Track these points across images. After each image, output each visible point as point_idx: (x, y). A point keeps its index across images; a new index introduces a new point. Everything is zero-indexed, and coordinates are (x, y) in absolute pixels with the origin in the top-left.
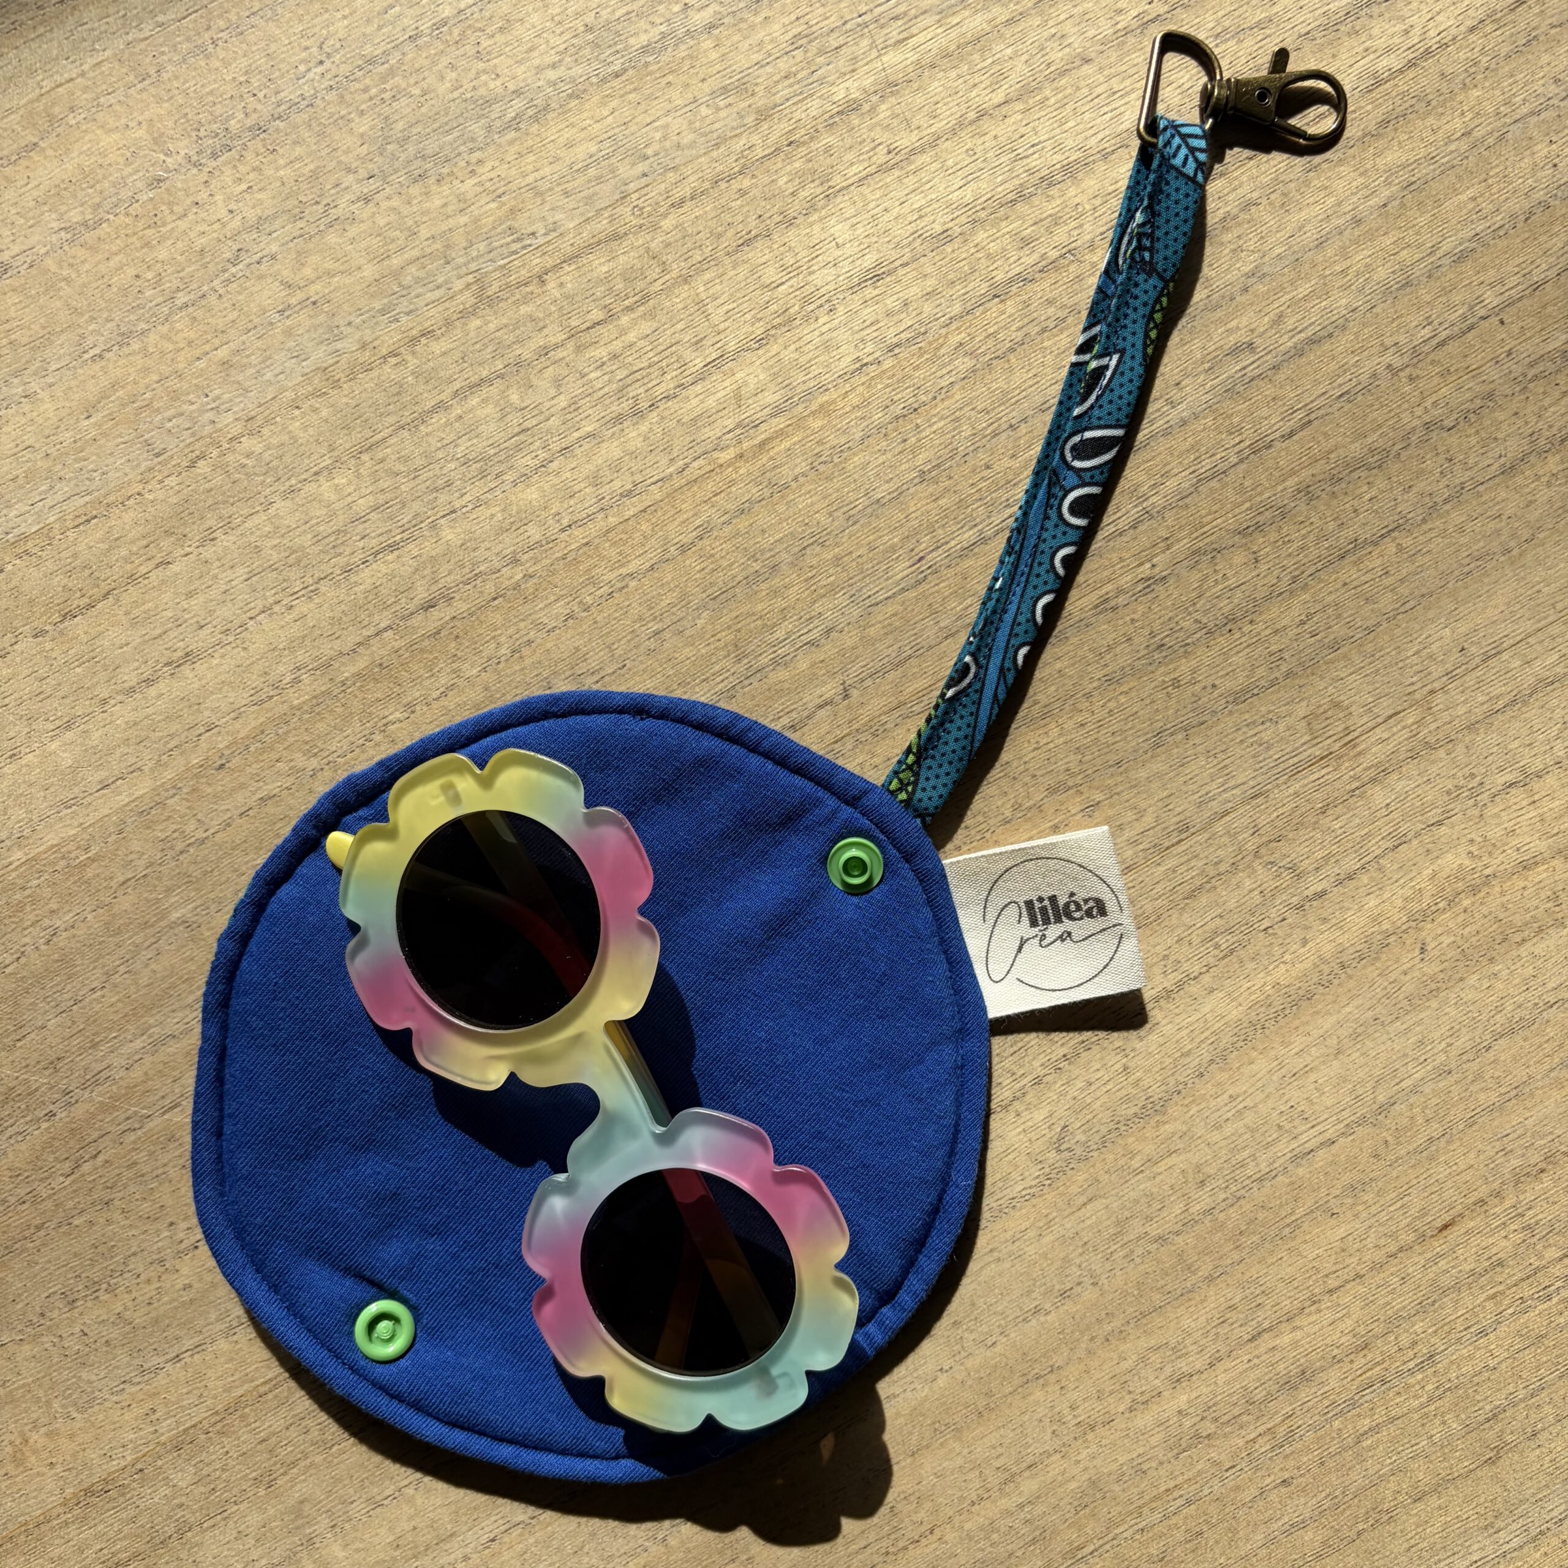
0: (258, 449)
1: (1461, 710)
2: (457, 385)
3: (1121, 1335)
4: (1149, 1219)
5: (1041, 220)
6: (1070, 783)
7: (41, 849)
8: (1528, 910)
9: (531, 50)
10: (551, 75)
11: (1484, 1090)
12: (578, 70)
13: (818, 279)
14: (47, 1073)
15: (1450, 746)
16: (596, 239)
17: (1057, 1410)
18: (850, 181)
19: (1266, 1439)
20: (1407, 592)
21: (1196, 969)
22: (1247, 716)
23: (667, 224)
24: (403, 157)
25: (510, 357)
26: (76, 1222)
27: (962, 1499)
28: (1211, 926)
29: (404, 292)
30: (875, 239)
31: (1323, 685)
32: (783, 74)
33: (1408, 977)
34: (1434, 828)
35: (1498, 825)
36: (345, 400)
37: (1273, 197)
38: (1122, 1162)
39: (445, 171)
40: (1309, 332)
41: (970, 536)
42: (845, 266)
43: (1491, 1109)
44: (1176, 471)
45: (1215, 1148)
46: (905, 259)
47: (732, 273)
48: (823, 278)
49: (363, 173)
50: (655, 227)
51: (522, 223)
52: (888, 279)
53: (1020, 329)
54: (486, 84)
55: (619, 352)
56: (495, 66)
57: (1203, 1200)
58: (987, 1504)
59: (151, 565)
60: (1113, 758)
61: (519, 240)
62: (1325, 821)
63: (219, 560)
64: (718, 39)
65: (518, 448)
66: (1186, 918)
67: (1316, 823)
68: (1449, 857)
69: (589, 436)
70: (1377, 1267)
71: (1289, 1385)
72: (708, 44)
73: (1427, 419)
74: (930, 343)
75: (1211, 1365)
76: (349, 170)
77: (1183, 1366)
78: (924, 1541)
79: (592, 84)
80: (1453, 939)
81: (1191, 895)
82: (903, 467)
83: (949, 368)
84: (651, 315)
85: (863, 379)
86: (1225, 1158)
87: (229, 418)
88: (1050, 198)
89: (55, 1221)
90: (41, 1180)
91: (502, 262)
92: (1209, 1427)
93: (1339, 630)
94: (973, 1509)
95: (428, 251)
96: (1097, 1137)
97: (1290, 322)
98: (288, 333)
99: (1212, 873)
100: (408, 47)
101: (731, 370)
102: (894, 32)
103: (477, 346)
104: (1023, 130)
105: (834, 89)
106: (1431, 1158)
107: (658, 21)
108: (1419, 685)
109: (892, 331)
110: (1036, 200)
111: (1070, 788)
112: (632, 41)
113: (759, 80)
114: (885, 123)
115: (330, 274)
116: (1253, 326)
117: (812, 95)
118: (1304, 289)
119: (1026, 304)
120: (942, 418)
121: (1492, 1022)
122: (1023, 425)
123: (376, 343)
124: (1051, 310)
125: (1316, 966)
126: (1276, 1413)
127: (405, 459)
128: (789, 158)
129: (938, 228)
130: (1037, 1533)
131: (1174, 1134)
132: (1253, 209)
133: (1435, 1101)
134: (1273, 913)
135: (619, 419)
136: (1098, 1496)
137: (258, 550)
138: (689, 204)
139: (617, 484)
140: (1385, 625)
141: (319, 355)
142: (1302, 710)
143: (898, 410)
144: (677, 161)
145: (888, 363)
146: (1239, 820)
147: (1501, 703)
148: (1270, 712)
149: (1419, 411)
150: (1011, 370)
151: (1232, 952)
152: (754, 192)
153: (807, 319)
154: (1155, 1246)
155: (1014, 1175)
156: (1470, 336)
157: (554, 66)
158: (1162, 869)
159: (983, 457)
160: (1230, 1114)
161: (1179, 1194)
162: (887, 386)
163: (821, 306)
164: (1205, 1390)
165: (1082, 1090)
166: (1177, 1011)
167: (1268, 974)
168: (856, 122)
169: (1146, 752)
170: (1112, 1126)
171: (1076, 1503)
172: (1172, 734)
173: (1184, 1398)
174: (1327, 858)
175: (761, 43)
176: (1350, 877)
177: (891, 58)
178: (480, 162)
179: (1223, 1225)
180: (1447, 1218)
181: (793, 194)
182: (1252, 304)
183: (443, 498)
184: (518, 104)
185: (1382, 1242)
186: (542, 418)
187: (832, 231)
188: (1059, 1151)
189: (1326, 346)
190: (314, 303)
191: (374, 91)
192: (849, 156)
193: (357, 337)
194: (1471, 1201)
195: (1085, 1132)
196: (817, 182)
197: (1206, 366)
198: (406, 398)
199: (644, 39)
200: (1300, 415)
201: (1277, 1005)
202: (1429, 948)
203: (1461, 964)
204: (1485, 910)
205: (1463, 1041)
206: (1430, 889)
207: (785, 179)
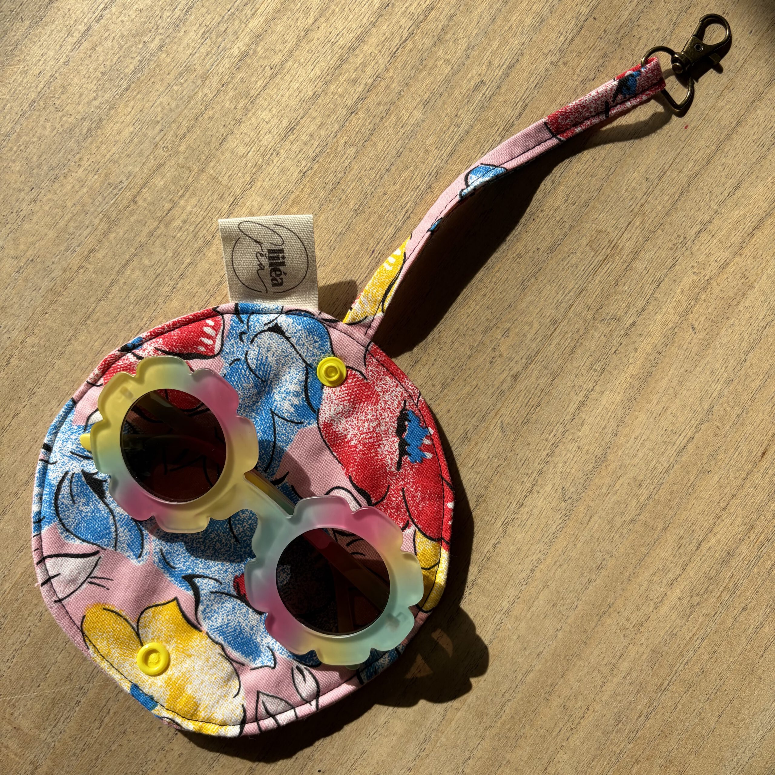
0: (36, 341)
1: (659, 208)
2: (117, 269)
3: (635, 574)
4: (622, 514)
5: (357, 68)
6: (491, 325)
7: (17, 578)
8: (734, 287)
9: (81, 95)
10: (96, 103)
11: (753, 381)
12: (107, 95)
13: (264, 142)
14: (67, 683)
15: (662, 227)
16: (152, 171)
17: (621, 624)
18: (259, 90)
19: (725, 592)
20: (608, 164)
21: (591, 386)
22: (560, 256)
23: (182, 149)
24: (43, 173)
25: (136, 244)
26: (113, 749)
27: (595, 687)
28: (588, 362)
29: (73, 236)
30: (283, 112)
31: (588, 225)
32: (205, 54)
33: (692, 344)
34: (672, 269)
35: (702, 253)
36: (67, 300)
37: (461, 8)
38: (597, 493)
39: (66, 171)
40: (507, 63)
41: (391, 230)
42: (275, 131)
43: (760, 388)
44: (474, 156)
45: (638, 466)
46: (301, 115)
47: (223, 158)
48: (267, 140)
49: (27, 189)
50: (177, 153)
51: (113, 179)
52: (298, 127)
53: (370, 123)
54: (66, 121)
55: (186, 218)
56: (67, 111)
57: (644, 493)
58: (608, 684)
59: (10, 418)
60: (506, 304)
61: (116, 187)
62: (619, 289)
63: (41, 402)
64: (167, 51)
65: (159, 285)
66: (576, 364)
67: (615, 291)
68: (685, 279)
69: (190, 264)
70: (741, 487)
71: (725, 562)
72: (164, 55)
73: (580, 79)
74: (331, 148)
75: (684, 570)
76: (20, 191)
77: (671, 576)
78: (587, 716)
79: (117, 99)
80: (705, 317)
81: (572, 352)
82: (345, 212)
83: (345, 156)
84: (194, 194)
85: (307, 180)
86: (645, 469)
87: (16, 333)
88: (356, 56)
89: (103, 752)
90: (87, 736)
91: (112, 202)
92: (696, 599)
93: (584, 196)
94: (603, 689)
95: (75, 212)
96: (580, 486)
97: (496, 63)
98: (26, 280)
99: (577, 337)
100: (22, 121)
101: (243, 203)
102: (248, 11)
103: (118, 246)
104: (329, 30)
105: (232, 51)
106: (742, 424)
107: (135, 56)
108: (634, 205)
109: (311, 152)
110: (350, 60)
111: (492, 328)
112: (127, 70)
113: (196, 62)
114: (263, 55)
115: (33, 243)
116: (479, 73)
117: (223, 58)
118: (495, 45)
119: (368, 110)
120: (353, 181)
121: (741, 347)
122: (392, 167)
123: (70, 266)
124: (381, 108)
125: (647, 359)
126: (725, 578)
127: (108, 315)
128: (225, 92)
129: (310, 93)
130: (638, 687)
131: (616, 468)
132: (454, 18)
133: (732, 397)
134: (615, 343)
135: (200, 250)
136: (659, 656)
137: (58, 389)
138: (188, 135)
139: (213, 281)
140: (605, 184)
141: (45, 284)
142: (584, 241)
143: (330, 186)
144: (174, 117)
145: (316, 167)
146: (578, 307)
147: (677, 196)
148: (570, 249)
149: (575, 77)
150: (375, 144)
151: (604, 370)
152: (217, 115)
153: (268, 163)
154: (631, 525)
155: (550, 522)
156: (583, 31)
157: (95, 99)
158: (553, 346)
159: (380, 190)
160: (638, 447)
161: (631, 495)
162: (320, 178)
163: (272, 154)
164: (686, 583)
165: (563, 467)
166: (590, 409)
167: (626, 372)
168: (249, 61)
169: (520, 295)
170: (585, 477)
171: (650, 664)
172: (529, 281)
173: (678, 591)
174: (628, 306)
175: (188, 45)
176: (643, 310)
177: (252, 24)
178: (80, 159)
179: (659, 501)
180: (762, 449)
181: (235, 108)
182: (474, 63)
183: (133, 325)
184: (86, 124)
185: (737, 474)
186: (163, 266)
187: (261, 117)
188: (565, 501)
189: (518, 66)
190: (32, 260)
191: (15, 148)
192: (254, 79)
193: (60, 267)
194: (770, 436)
195: (573, 486)
196: (244, 98)
197: (466, 101)
198: (95, 286)
199: (132, 67)
200: (520, 104)
201: (637, 386)
202: (696, 326)
203: (714, 327)
204: (714, 296)
205: (732, 363)
206: (684, 298)
207: (228, 103)
